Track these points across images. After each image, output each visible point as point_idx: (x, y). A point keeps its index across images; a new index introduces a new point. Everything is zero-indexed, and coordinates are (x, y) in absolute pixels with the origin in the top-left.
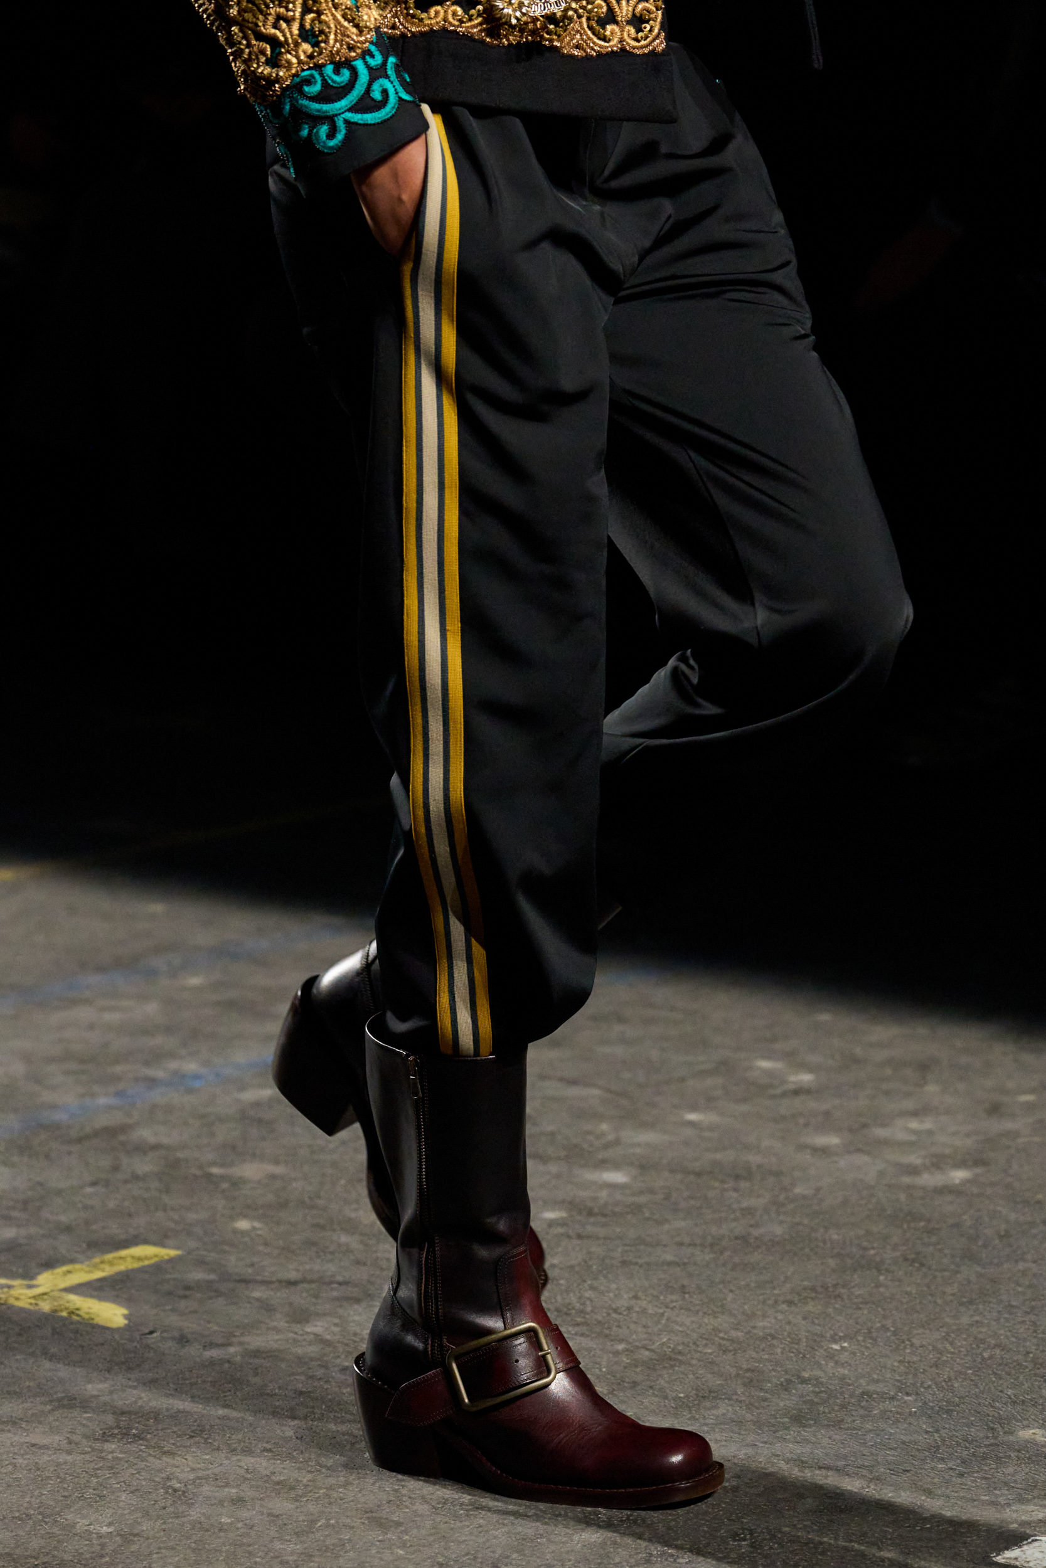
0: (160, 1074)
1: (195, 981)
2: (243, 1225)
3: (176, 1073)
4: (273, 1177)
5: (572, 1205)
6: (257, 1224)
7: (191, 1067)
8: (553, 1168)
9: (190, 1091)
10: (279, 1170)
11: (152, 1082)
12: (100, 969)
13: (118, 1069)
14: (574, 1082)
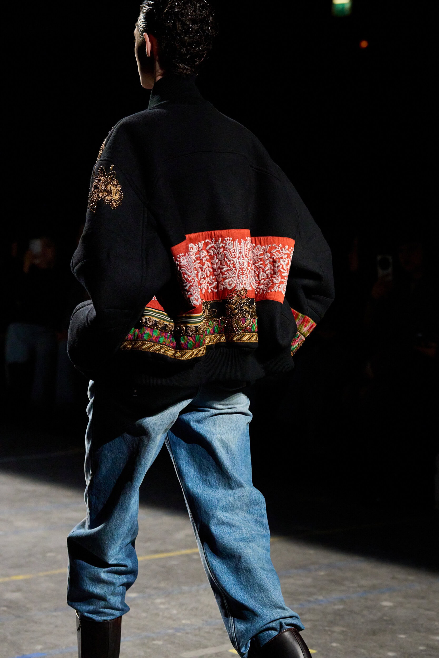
0: (311, 599)
1: (322, 573)
2: (334, 645)
3: (316, 599)
4: (343, 631)
5: (427, 646)
6: (338, 645)
7: (320, 598)
8: (422, 634)
9: (320, 605)
10: (344, 629)
11: (309, 602)
12: (296, 568)
13: (300, 597)
14: (428, 610)
